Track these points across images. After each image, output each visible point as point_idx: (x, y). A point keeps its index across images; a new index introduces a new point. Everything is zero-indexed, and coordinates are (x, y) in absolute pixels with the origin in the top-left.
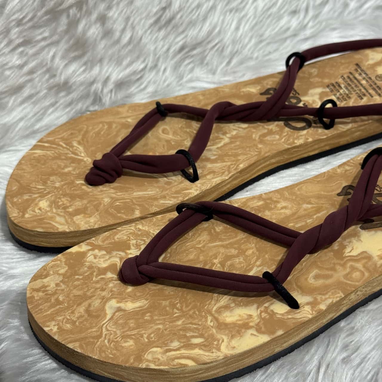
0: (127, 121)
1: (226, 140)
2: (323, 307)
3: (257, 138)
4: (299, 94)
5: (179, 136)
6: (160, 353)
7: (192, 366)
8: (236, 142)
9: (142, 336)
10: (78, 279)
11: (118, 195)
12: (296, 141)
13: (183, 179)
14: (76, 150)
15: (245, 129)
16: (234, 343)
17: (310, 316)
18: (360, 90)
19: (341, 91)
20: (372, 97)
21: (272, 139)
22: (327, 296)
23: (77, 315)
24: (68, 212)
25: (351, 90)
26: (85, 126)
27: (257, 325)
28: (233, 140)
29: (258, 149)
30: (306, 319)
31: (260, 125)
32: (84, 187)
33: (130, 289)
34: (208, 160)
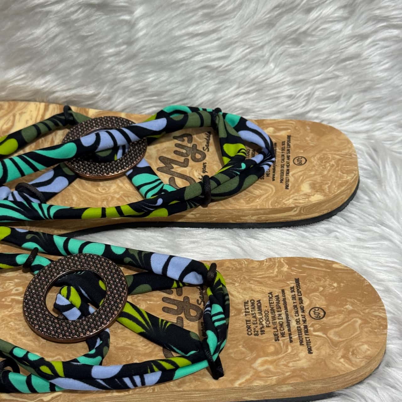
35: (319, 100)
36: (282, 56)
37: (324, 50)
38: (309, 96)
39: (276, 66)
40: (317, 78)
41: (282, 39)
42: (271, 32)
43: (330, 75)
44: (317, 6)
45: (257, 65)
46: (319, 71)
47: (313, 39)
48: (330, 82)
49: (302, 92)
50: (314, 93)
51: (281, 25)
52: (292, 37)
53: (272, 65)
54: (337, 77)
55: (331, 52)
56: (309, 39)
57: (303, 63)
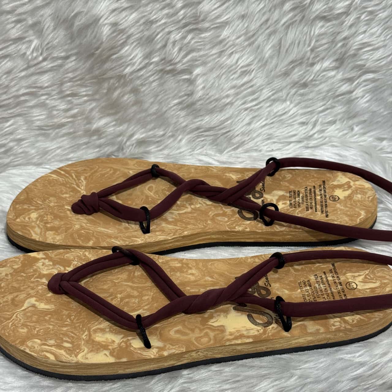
0: (129, 172)
1: (189, 210)
2: (166, 354)
3: (211, 216)
4: (264, 191)
5: (157, 196)
6: (38, 344)
7: (52, 360)
8: (194, 213)
9: (35, 329)
10: (22, 276)
11: (87, 226)
12: (236, 227)
13: (139, 228)
14: (80, 183)
15: (207, 205)
16: (89, 355)
17: (153, 357)
18: (311, 203)
19: (297, 199)
20: (316, 211)
21: (222, 220)
22: (174, 347)
23: (5, 299)
24: (46, 226)
25: (305, 200)
26: (97, 167)
27: (113, 349)
28: (193, 211)
29: (206, 224)
30: (149, 358)
31: (221, 206)
32: (68, 212)
33: (50, 294)
34: (166, 220)
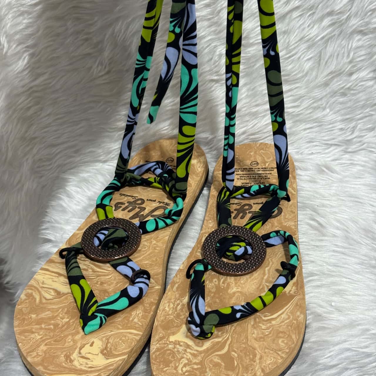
35: (361, 130)
36: (335, 104)
37: (362, 98)
38: (354, 128)
39: (331, 111)
40: (358, 117)
41: (334, 94)
42: (326, 89)
43: (367, 114)
44: (356, 71)
45: (319, 110)
46: (360, 112)
47: (355, 92)
48: (368, 118)
49: (349, 126)
50: (357, 126)
51: (333, 84)
52: (341, 91)
53: (328, 110)
54: (372, 115)
55: (367, 100)
56: (352, 92)
57: (349, 107)
